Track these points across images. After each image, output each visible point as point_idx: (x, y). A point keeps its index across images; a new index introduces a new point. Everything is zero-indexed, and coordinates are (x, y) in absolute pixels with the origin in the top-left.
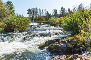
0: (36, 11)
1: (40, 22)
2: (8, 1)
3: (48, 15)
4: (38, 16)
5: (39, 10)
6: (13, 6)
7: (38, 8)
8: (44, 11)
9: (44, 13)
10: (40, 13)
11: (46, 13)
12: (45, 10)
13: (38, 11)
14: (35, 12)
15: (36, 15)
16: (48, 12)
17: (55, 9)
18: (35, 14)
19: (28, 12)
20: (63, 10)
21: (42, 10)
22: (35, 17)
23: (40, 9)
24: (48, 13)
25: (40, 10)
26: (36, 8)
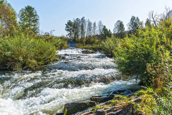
0: (82, 24)
1: (85, 48)
2: (27, 6)
3: (105, 33)
4: (86, 35)
5: (87, 23)
6: (36, 15)
7: (86, 19)
8: (97, 25)
9: (97, 29)
10: (90, 29)
11: (102, 28)
12: (100, 22)
13: (87, 26)
14: (80, 28)
15: (83, 33)
16: (105, 27)
17: (119, 21)
18: (81, 30)
19: (67, 27)
20: (135, 22)
21: (94, 24)
22: (80, 37)
23: (91, 21)
24: (105, 29)
25: (90, 24)
26: (82, 19)
